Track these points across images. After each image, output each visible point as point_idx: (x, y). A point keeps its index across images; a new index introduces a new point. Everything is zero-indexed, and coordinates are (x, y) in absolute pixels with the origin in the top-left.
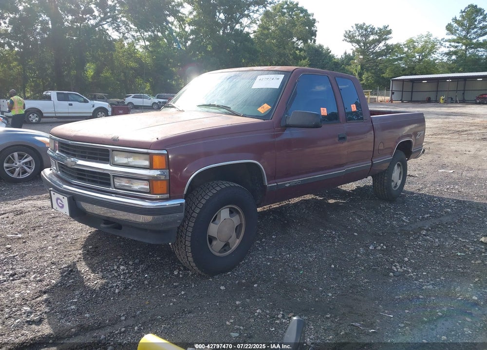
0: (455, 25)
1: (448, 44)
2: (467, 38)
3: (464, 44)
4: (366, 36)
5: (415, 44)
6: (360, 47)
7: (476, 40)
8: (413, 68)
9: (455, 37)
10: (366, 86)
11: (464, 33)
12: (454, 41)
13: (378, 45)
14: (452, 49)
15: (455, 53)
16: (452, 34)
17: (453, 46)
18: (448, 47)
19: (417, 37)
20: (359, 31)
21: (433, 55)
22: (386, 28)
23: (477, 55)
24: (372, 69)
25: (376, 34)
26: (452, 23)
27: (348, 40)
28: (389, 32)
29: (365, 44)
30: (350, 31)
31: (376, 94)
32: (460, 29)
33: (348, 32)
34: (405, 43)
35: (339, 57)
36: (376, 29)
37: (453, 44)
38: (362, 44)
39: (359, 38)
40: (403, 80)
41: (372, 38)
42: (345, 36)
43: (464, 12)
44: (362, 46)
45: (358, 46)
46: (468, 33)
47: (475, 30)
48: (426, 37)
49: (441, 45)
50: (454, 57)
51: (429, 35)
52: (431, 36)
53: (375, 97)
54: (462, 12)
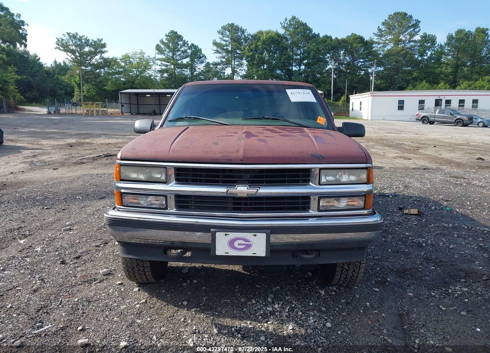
0: (163, 46)
1: (159, 62)
2: (174, 59)
3: (173, 64)
4: (81, 47)
5: (131, 59)
6: (76, 58)
7: (181, 61)
8: (133, 82)
9: (164, 57)
10: (88, 98)
11: (171, 54)
12: (164, 60)
13: (94, 57)
14: (163, 67)
15: (166, 71)
16: (161, 54)
17: (164, 65)
18: (160, 65)
19: (132, 53)
20: (72, 41)
21: (148, 72)
22: (100, 41)
23: (184, 74)
24: (91, 81)
25: (91, 46)
26: (160, 44)
27: (61, 48)
28: (104, 46)
29: (81, 55)
30: (62, 40)
31: (105, 107)
32: (167, 50)
33: (60, 40)
34: (121, 58)
35: (49, 65)
36: (91, 41)
37: (164, 63)
38: (78, 54)
39: (74, 48)
40: (129, 94)
41: (87, 49)
42: (58, 44)
43: (168, 36)
44: (78, 56)
45: (73, 56)
46: (174, 55)
47: (179, 53)
48: (139, 54)
49: (154, 63)
50: (165, 75)
51: (142, 53)
52: (144, 53)
53: (105, 109)
54: (167, 36)
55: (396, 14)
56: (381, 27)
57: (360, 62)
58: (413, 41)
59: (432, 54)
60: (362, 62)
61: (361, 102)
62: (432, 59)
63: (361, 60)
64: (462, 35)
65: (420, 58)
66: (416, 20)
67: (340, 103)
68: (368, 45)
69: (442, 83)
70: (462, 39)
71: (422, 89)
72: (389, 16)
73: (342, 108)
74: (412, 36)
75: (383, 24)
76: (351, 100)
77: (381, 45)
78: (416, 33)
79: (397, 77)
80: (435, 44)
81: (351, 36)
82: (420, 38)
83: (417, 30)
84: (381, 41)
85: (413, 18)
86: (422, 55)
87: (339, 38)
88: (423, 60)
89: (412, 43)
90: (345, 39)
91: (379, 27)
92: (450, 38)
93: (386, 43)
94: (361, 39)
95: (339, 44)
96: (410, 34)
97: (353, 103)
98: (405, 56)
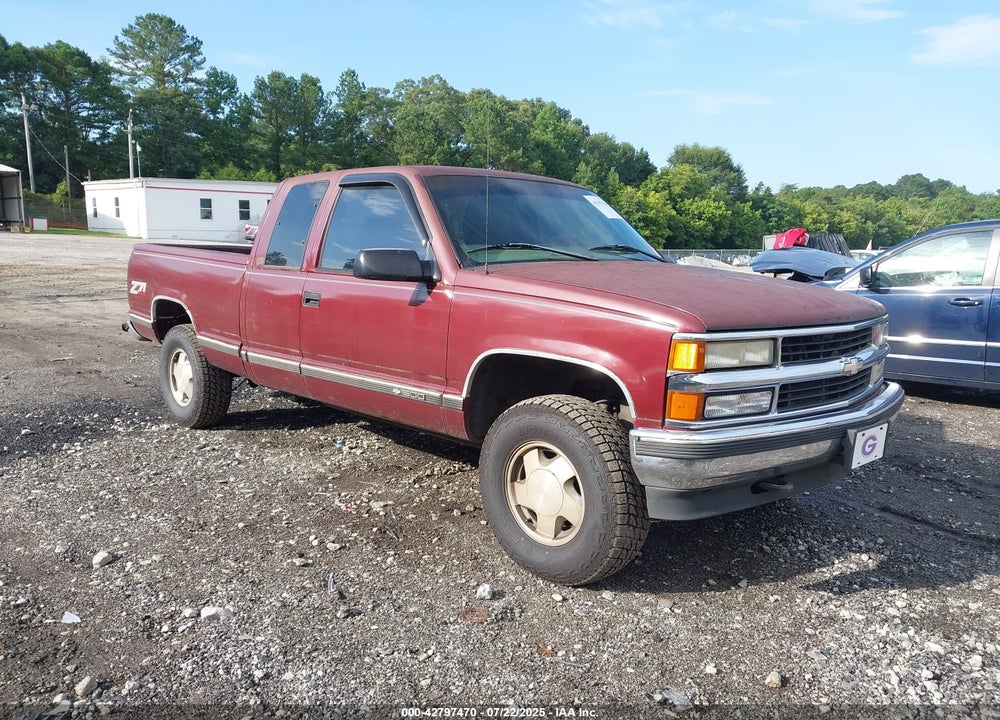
55: (152, 17)
56: (122, 38)
57: (85, 107)
58: (192, 80)
59: (231, 111)
60: (89, 109)
61: (117, 200)
62: (234, 122)
63: (87, 105)
64: (280, 84)
65: (212, 117)
66: (193, 37)
67: (56, 197)
68: (99, 72)
69: (263, 170)
70: (282, 91)
71: (228, 178)
72: (138, 18)
73: (63, 209)
74: (189, 69)
75: (126, 33)
76: (87, 193)
77: (126, 78)
78: (199, 65)
79: (174, 149)
80: (235, 92)
81: (57, 47)
82: (205, 77)
83: (198, 59)
84: (125, 69)
85: (188, 33)
86: (214, 112)
87: (27, 45)
88: (217, 122)
89: (191, 84)
90: (42, 51)
91: (117, 38)
92: (261, 85)
93: (135, 75)
94: (82, 59)
95: (29, 59)
96: (184, 64)
97: (94, 199)
98: (181, 108)
